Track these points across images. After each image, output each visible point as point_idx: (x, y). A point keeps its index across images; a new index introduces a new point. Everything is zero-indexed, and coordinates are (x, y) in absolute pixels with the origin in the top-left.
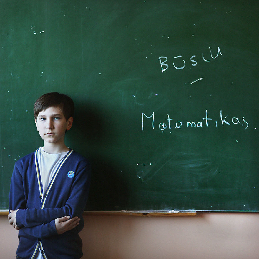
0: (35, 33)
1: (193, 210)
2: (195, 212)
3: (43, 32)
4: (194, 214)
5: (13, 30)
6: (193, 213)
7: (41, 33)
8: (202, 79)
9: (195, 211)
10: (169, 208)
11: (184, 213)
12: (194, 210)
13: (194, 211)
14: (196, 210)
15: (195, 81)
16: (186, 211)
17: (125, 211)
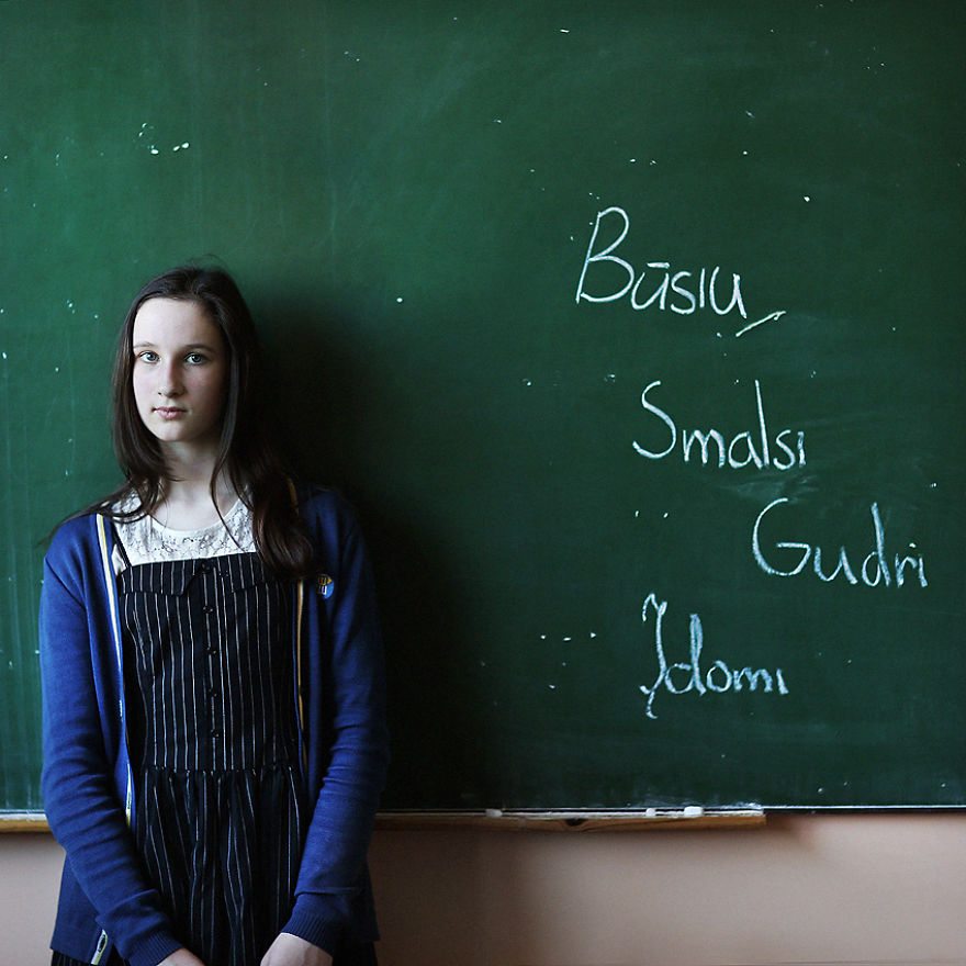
0: (155, 152)
1: (751, 805)
2: (761, 813)
3: (186, 146)
4: (758, 821)
5: (73, 141)
6: (753, 817)
7: (176, 149)
8: (779, 314)
9: (759, 807)
10: (661, 797)
11: (721, 817)
12: (758, 803)
13: (755, 810)
14: (762, 805)
15: (755, 324)
16: (726, 808)
17: (498, 813)
